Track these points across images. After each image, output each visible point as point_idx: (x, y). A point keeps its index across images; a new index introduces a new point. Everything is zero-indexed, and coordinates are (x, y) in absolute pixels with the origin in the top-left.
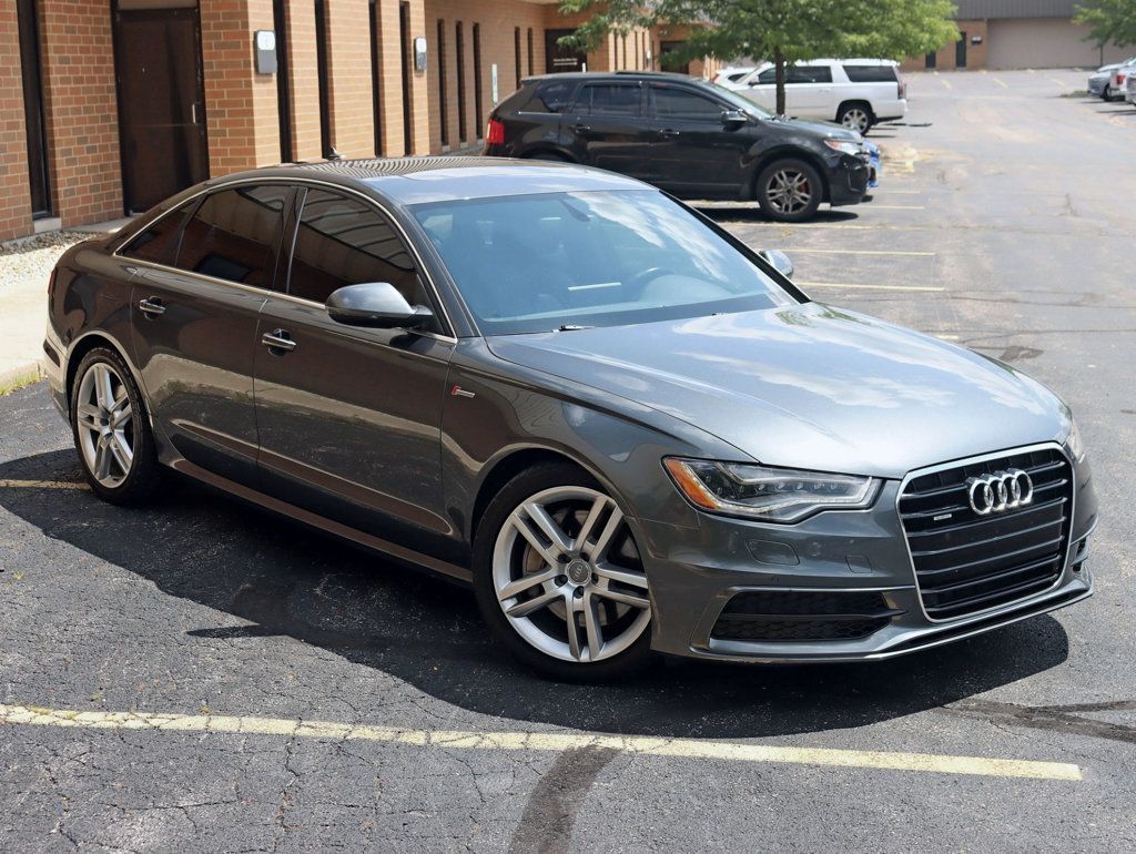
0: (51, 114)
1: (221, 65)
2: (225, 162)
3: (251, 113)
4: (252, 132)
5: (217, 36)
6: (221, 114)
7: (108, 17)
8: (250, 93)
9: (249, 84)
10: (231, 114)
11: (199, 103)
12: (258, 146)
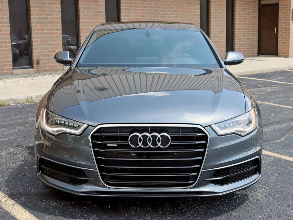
0: (235, 29)
1: (283, 18)
2: (282, 43)
3: (289, 30)
4: (289, 35)
5: (283, 10)
6: (282, 30)
7: (258, 6)
8: (289, 25)
9: (289, 23)
10: (284, 30)
11: (277, 28)
12: (290, 39)
